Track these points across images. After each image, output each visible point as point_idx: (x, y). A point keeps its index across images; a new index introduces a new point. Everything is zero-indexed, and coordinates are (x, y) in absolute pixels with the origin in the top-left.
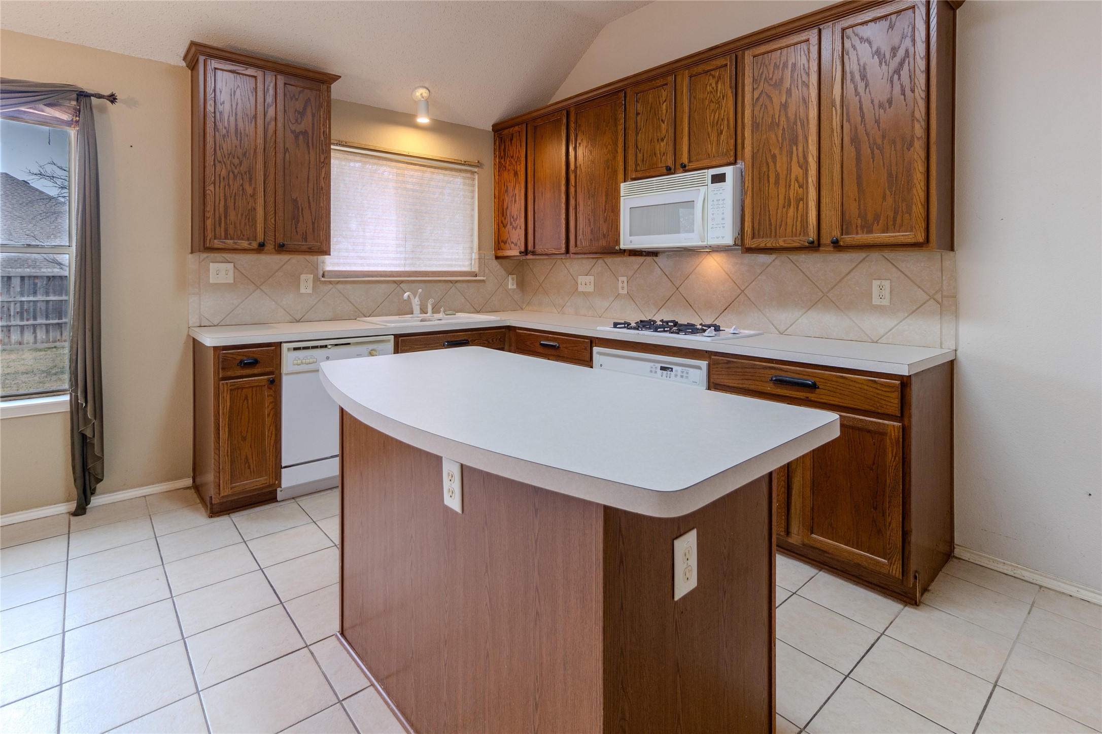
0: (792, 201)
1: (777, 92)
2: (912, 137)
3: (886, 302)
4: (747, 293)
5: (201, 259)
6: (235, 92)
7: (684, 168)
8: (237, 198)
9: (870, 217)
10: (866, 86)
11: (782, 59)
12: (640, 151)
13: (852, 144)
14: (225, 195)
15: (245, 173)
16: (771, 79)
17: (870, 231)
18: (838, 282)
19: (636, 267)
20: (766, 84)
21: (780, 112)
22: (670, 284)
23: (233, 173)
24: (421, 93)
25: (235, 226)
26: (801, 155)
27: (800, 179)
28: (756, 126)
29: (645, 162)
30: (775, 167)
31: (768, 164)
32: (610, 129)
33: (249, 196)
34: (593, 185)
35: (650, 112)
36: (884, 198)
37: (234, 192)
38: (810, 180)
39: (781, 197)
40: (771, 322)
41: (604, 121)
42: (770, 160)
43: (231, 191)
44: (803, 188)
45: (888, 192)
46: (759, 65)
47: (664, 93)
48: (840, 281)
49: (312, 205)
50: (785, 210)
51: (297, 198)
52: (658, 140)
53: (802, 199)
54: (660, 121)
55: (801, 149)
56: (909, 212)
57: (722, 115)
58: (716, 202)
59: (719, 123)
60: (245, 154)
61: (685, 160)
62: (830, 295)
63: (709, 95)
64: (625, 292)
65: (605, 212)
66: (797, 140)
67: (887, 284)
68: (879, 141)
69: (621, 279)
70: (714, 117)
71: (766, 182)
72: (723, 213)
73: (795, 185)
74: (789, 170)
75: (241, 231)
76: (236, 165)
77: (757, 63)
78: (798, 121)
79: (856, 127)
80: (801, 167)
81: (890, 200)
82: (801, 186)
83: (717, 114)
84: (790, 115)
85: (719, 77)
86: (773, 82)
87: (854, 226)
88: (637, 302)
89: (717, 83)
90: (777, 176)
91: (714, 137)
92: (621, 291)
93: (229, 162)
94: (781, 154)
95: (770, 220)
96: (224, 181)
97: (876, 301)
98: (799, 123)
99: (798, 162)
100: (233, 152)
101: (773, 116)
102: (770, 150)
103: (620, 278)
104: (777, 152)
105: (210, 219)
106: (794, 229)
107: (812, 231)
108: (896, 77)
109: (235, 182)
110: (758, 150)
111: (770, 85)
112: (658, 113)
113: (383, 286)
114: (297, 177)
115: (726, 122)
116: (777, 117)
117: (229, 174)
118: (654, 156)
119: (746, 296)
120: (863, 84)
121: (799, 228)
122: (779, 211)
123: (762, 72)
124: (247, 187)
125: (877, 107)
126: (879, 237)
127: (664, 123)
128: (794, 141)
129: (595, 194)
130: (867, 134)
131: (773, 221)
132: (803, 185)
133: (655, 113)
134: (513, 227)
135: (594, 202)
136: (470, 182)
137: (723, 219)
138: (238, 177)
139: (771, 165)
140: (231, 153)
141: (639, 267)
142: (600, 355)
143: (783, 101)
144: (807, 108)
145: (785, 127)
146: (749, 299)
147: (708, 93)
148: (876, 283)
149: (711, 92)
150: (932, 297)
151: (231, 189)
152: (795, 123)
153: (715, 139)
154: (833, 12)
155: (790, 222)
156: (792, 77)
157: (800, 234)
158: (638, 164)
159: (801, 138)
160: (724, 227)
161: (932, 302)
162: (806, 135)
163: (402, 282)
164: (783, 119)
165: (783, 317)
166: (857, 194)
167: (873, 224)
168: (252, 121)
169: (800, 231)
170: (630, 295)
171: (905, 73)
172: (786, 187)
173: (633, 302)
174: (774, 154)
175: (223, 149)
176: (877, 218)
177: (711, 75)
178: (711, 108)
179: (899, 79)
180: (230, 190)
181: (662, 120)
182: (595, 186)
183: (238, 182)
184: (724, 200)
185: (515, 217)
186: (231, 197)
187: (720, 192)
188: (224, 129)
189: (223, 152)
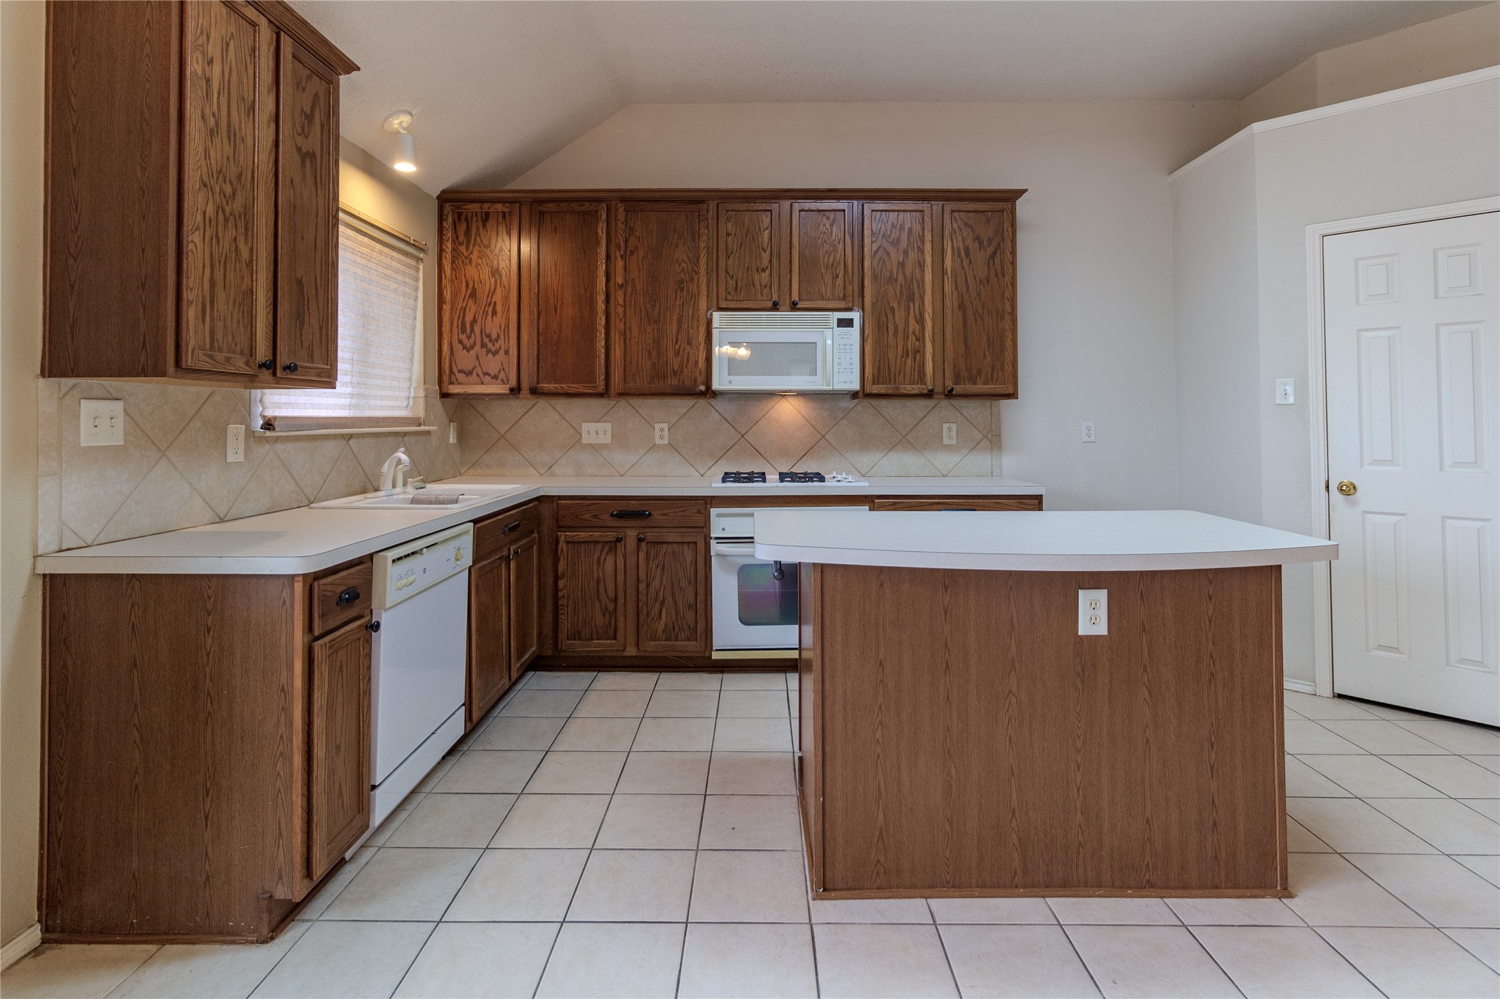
0: (910, 352)
1: (895, 251)
2: (1003, 311)
3: (953, 442)
4: (827, 438)
5: (63, 392)
6: (228, 44)
7: (794, 307)
8: (228, 265)
9: (974, 372)
10: (970, 262)
11: (899, 221)
12: (732, 278)
13: (959, 308)
14: (212, 256)
15: (240, 217)
16: (889, 236)
17: (975, 383)
18: (915, 426)
19: (682, 411)
20: (884, 240)
21: (898, 268)
22: (733, 431)
23: (224, 212)
24: (400, 122)
25: (225, 324)
26: (917, 311)
27: (917, 333)
28: (875, 277)
29: (739, 292)
30: (894, 320)
31: (886, 315)
32: (684, 243)
33: (244, 264)
34: (657, 308)
35: (746, 236)
36: (985, 356)
37: (224, 252)
38: (927, 335)
39: (900, 347)
40: (853, 465)
41: (675, 231)
42: (888, 311)
43: (220, 251)
44: (919, 341)
45: (987, 352)
46: (877, 221)
47: (765, 219)
48: (917, 424)
49: (319, 292)
50: (903, 359)
51: (302, 277)
52: (757, 270)
53: (919, 351)
54: (761, 249)
55: (917, 306)
56: (1003, 370)
57: (838, 259)
58: (842, 347)
59: (834, 266)
60: (240, 176)
61: (795, 297)
62: (908, 437)
63: (822, 235)
64: (666, 441)
65: (676, 343)
66: (914, 298)
67: (954, 426)
68: (980, 311)
69: (657, 426)
70: (829, 259)
71: (885, 331)
72: (851, 358)
73: (912, 338)
74: (907, 324)
75: (233, 337)
76: (227, 195)
77: (875, 219)
78: (915, 281)
79: (962, 296)
80: (917, 322)
81: (989, 358)
82: (917, 340)
83: (832, 256)
84: (907, 273)
85: (834, 220)
86: (890, 240)
87: (962, 378)
88: (683, 454)
89: (832, 225)
90: (896, 328)
91: (828, 279)
92: (658, 441)
93: (217, 189)
94: (899, 307)
95: (889, 368)
96: (210, 228)
97: (946, 441)
98: (915, 283)
99: (915, 317)
100: (224, 170)
101: (891, 272)
102: (889, 302)
103: (656, 424)
104: (895, 305)
105: (193, 307)
106: (912, 378)
107: (929, 380)
108: (991, 261)
109: (226, 232)
110: (877, 300)
111: (888, 241)
112: (758, 240)
113: (330, 444)
114: (303, 238)
115: (842, 267)
116: (895, 272)
117: (217, 213)
118: (752, 287)
119: (828, 441)
120: (968, 261)
121: (916, 376)
122: (898, 361)
123: (881, 228)
124: (241, 245)
125: (978, 282)
126: (980, 387)
127: (765, 252)
128: (911, 298)
129: (659, 320)
130: (972, 303)
131: (892, 368)
132: (920, 338)
133: (753, 239)
134: (489, 351)
135: (658, 330)
136: (413, 272)
137: (851, 364)
138: (230, 222)
139: (890, 316)
140: (220, 172)
141: (686, 412)
142: (720, 517)
143: (901, 260)
144: (923, 271)
145: (903, 283)
146: (830, 444)
147: (821, 233)
148: (945, 426)
149: (825, 232)
150: (985, 437)
151: (221, 246)
152: (912, 282)
153: (830, 281)
154: (946, 194)
155: (908, 370)
156: (908, 239)
157: (918, 383)
158: (729, 293)
159: (917, 296)
160: (852, 372)
161: (985, 440)
162: (921, 296)
163: (351, 436)
164: (901, 276)
165: (865, 460)
166: (964, 352)
167: (976, 377)
168: (249, 111)
169: (918, 380)
170: (672, 447)
171: (997, 260)
172: (904, 339)
173: (677, 454)
174: (893, 307)
175: (209, 158)
176: (979, 373)
177: (824, 215)
178: (825, 250)
179: (994, 264)
180: (219, 249)
181: (763, 249)
182: (660, 309)
183: (230, 234)
184: (852, 345)
185: (494, 336)
186: (220, 262)
187: (847, 337)
188: (211, 117)
189: (211, 165)
